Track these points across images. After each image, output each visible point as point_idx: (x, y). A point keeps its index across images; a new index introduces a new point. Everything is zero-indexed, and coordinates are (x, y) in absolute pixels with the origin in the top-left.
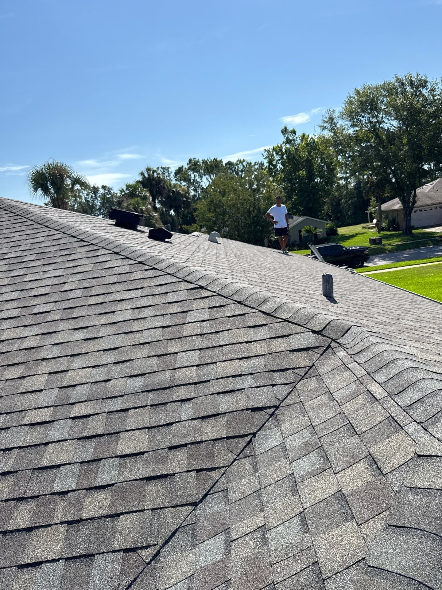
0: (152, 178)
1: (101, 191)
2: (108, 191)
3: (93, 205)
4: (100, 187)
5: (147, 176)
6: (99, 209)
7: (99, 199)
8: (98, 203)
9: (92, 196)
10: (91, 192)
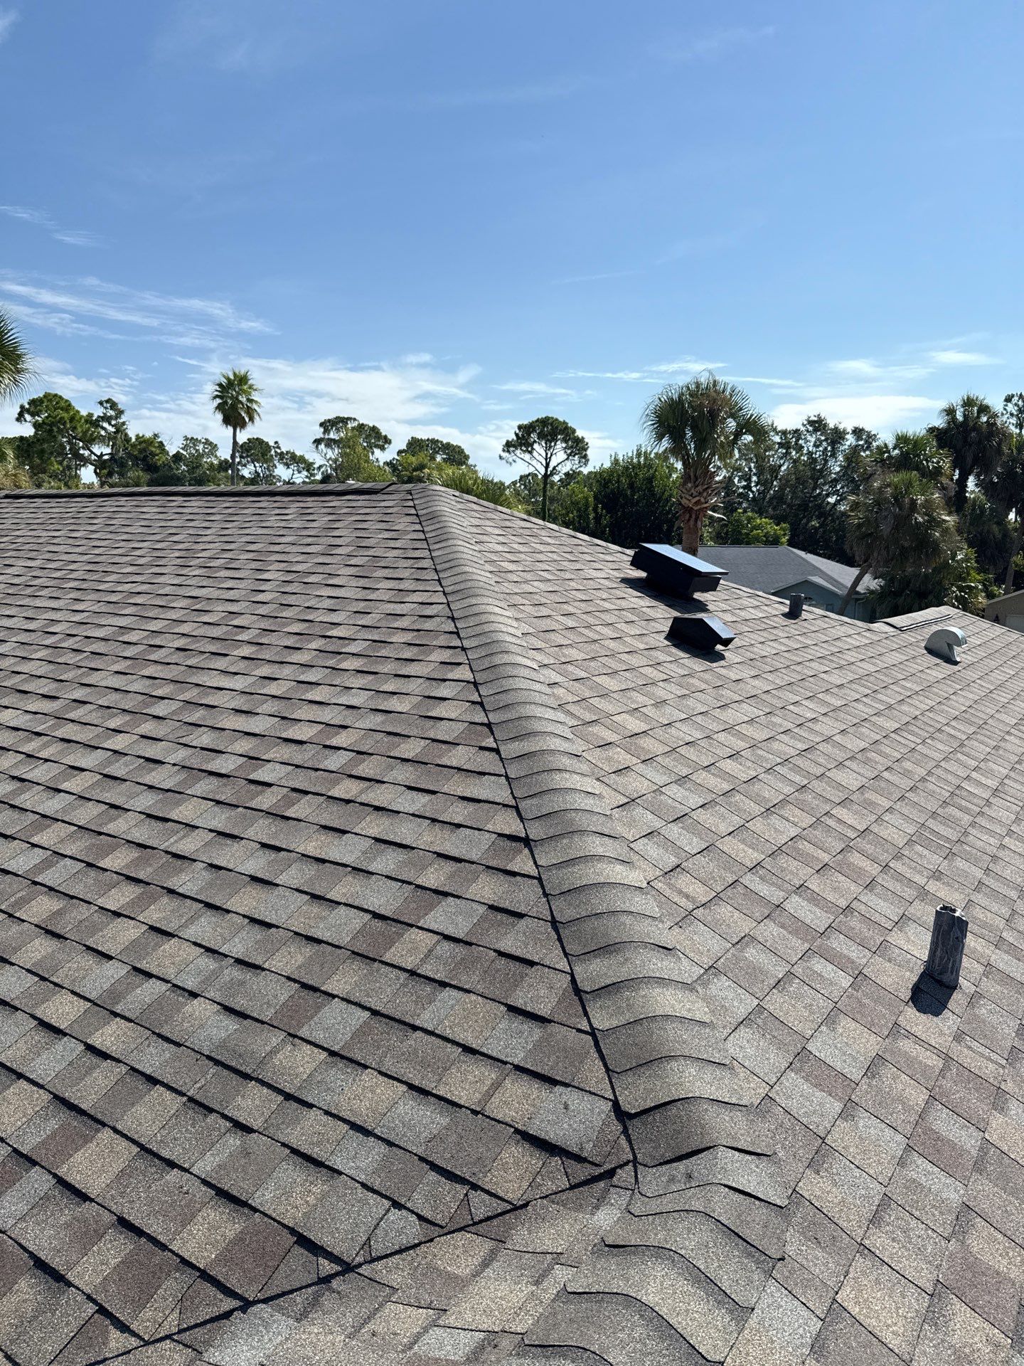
0: (971, 424)
1: (850, 440)
2: (866, 442)
3: (821, 471)
4: (849, 430)
5: (960, 417)
6: (835, 481)
7: (841, 458)
8: (835, 467)
9: (826, 449)
10: (826, 440)
